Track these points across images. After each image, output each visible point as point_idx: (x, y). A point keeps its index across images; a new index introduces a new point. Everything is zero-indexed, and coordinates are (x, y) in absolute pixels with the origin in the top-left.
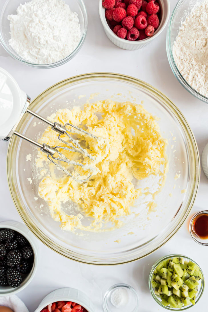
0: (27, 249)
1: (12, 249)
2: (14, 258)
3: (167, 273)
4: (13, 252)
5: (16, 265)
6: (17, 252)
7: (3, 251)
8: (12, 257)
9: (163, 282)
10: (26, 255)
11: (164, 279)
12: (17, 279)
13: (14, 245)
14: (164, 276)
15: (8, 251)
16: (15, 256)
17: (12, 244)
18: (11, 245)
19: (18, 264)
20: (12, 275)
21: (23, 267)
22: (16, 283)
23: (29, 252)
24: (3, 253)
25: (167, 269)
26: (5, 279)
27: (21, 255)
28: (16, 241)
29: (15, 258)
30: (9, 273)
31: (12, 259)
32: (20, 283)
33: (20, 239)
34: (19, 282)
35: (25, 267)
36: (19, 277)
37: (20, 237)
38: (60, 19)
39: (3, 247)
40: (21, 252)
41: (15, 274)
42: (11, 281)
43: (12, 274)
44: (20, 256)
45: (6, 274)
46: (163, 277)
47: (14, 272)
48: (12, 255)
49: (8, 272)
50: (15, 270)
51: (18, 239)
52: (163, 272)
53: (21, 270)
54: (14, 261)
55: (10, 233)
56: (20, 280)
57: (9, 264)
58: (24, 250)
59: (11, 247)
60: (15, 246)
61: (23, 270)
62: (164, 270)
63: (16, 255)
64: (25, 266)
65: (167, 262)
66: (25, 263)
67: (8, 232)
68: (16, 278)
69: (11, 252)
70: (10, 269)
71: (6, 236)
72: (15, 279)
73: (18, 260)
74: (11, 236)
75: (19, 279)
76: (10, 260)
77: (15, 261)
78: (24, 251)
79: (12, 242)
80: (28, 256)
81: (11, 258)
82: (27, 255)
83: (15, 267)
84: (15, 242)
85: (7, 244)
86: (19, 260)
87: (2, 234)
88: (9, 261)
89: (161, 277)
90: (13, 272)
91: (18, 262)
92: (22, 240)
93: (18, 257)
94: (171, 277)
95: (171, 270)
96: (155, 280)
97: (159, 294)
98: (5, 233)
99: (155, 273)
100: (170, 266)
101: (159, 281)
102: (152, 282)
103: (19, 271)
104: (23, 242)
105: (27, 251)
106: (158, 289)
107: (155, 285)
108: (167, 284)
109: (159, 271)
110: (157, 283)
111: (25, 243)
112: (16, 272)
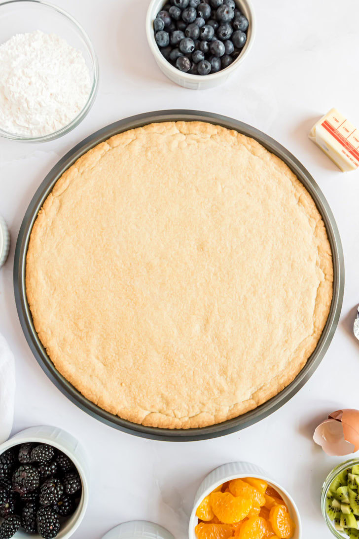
0: (72, 479)
1: (49, 477)
2: (51, 492)
3: (348, 494)
4: (50, 483)
6: (57, 482)
7: (36, 480)
8: (49, 491)
9: (346, 509)
10: (70, 489)
11: (345, 504)
12: (52, 526)
13: (52, 469)
14: (344, 499)
15: (43, 480)
16: (53, 489)
18: (48, 470)
20: (46, 519)
21: (62, 505)
22: (51, 533)
23: (75, 483)
24: (36, 484)
25: (346, 487)
26: (33, 523)
27: (62, 488)
28: (55, 464)
29: (53, 492)
30: (41, 516)
31: (49, 494)
32: (57, 533)
33: (61, 462)
34: (55, 530)
35: (65, 507)
36: (56, 522)
37: (62, 458)
39: (36, 474)
40: (62, 483)
41: (51, 518)
42: (44, 528)
43: (45, 518)
44: (60, 490)
45: (35, 516)
46: (343, 501)
48: (48, 488)
49: (39, 514)
50: (50, 510)
51: (59, 461)
52: (342, 494)
53: (59, 511)
54: (51, 498)
55: (49, 453)
56: (58, 527)
57: (43, 501)
58: (67, 479)
59: (48, 473)
60: (53, 471)
61: (63, 511)
62: (343, 490)
63: (56, 488)
64: (67, 504)
65: (344, 474)
66: (66, 500)
67: (46, 451)
68: (52, 524)
69: (47, 483)
70: (43, 508)
71: (42, 457)
72: (50, 525)
73: (57, 497)
75: (55, 526)
76: (45, 496)
77: (53, 498)
78: (68, 481)
79: (50, 464)
80: (74, 490)
81: (47, 493)
82: (72, 489)
83: (52, 505)
85: (41, 468)
86: (59, 496)
87: (37, 454)
88: (43, 497)
89: (340, 501)
90: (47, 514)
91: (57, 499)
92: (64, 463)
93: (57, 492)
94: (356, 498)
95: (353, 487)
96: (331, 508)
97: (343, 529)
98: (42, 453)
99: (330, 497)
100: (350, 482)
101: (338, 508)
102: (328, 512)
103: (56, 513)
104: (67, 465)
105: (73, 483)
106: (340, 522)
107: (334, 515)
108: (352, 511)
109: (335, 492)
110: (336, 512)
111: (68, 468)
112: (53, 514)
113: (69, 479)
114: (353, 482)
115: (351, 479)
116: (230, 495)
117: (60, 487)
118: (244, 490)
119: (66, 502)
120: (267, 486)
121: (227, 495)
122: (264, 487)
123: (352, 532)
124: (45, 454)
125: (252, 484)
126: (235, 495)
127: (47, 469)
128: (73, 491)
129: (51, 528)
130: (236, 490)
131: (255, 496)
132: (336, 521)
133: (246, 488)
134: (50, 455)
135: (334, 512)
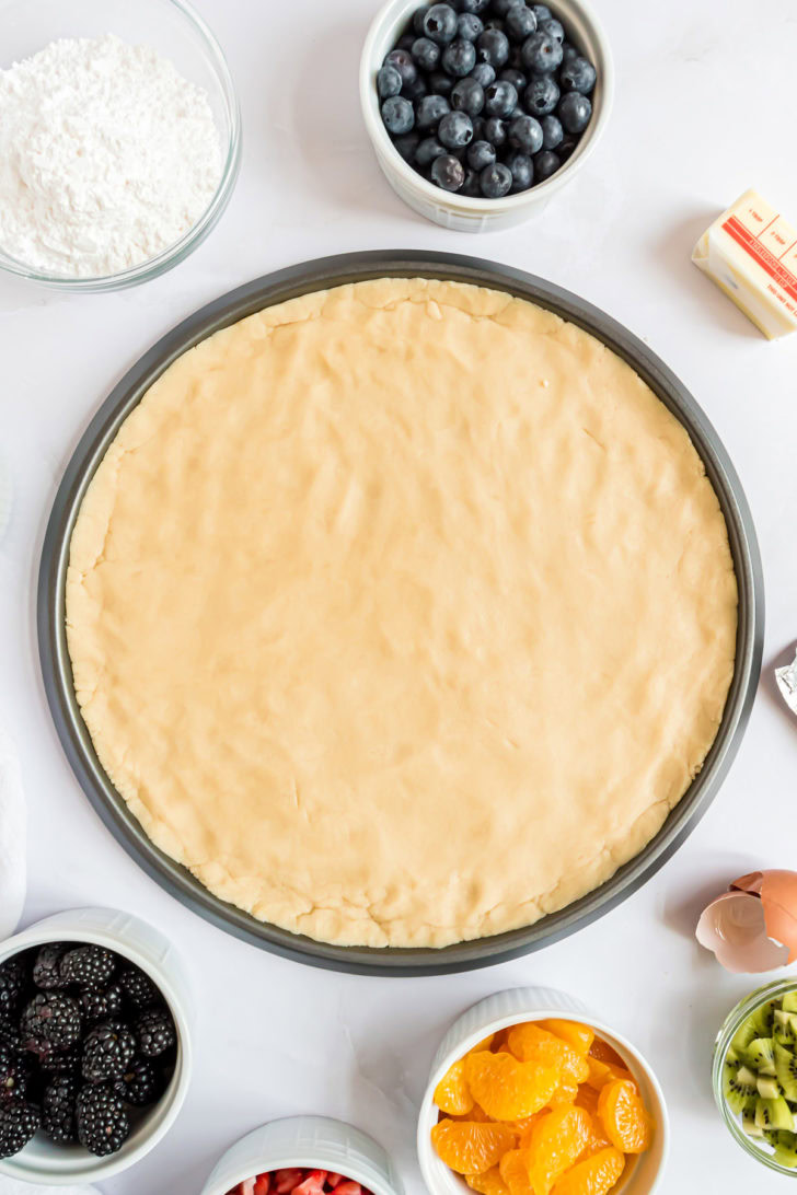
0: (156, 1024)
1: (103, 1019)
2: (107, 1052)
3: (774, 1055)
4: (106, 1031)
5: (112, 1078)
6: (121, 1029)
7: (73, 1025)
8: (102, 1050)
9: (768, 1089)
10: (150, 1045)
11: (767, 1077)
12: (111, 1126)
13: (110, 1002)
14: (765, 1066)
15: (90, 1025)
16: (111, 1045)
18: (101, 1003)
19: (120, 1074)
20: (97, 1111)
21: (135, 1081)
22: (107, 1141)
23: (162, 1032)
24: (73, 1032)
25: (769, 1040)
26: (69, 1120)
27: (132, 1043)
28: (118, 990)
29: (112, 1051)
30: (86, 1105)
31: (102, 1055)
32: (122, 1141)
33: (132, 985)
34: (118, 1136)
35: (141, 1084)
36: (120, 1117)
37: (132, 976)
39: (73, 1011)
40: (133, 1031)
41: (108, 1109)
42: (92, 1131)
43: (95, 1108)
44: (129, 1046)
45: (73, 1105)
46: (761, 1071)
48: (101, 1042)
49: (82, 1101)
50: (107, 1092)
51: (126, 983)
52: (761, 1055)
53: (127, 1095)
54: (107, 1064)
55: (102, 963)
56: (123, 1129)
57: (90, 1073)
58: (144, 1025)
59: (101, 1009)
60: (113, 1006)
61: (136, 1095)
62: (762, 1046)
63: (118, 1043)
64: (144, 1078)
65: (764, 1011)
66: (143, 1069)
67: (93, 959)
68: (111, 1123)
69: (99, 1031)
70: (89, 1088)
71: (86, 972)
72: (106, 1125)
73: (122, 1062)
74: (104, 972)
75: (118, 1128)
76: (94, 1059)
77: (112, 1065)
78: (147, 1027)
79: (104, 990)
80: (159, 1047)
81: (99, 1054)
82: (156, 1045)
83: (110, 1082)
84: (115, 992)
85: (85, 998)
86: (127, 1061)
87: (72, 965)
89: (755, 1072)
90: (100, 1101)
91: (120, 1067)
92: (138, 987)
93: (122, 1051)
94: (792, 1064)
95: (784, 1040)
96: (736, 1087)
97: (760, 1133)
98: (85, 963)
99: (733, 1062)
100: (779, 1028)
101: (750, 1087)
102: (729, 1095)
103: (120, 1098)
104: (144, 994)
105: (157, 1031)
106: (754, 1117)
107: (741, 1101)
108: (782, 1092)
109: (743, 1051)
110: (746, 1096)
111: (147, 999)
112: (112, 1100)
113: (148, 1022)
114: (784, 1029)
115: (781, 1023)
116: (510, 1057)
117: (128, 1041)
118: (541, 1047)
119: (143, 1074)
120: (593, 1039)
121: (504, 1058)
122: (586, 1039)
123: (781, 1137)
124: (93, 966)
125: (558, 1034)
126: (520, 1059)
127: (97, 1000)
128: (159, 1050)
129: (109, 1130)
130: (524, 1047)
131: (566, 1060)
132: (746, 1115)
133: (546, 1043)
134: (104, 967)
135: (743, 1095)
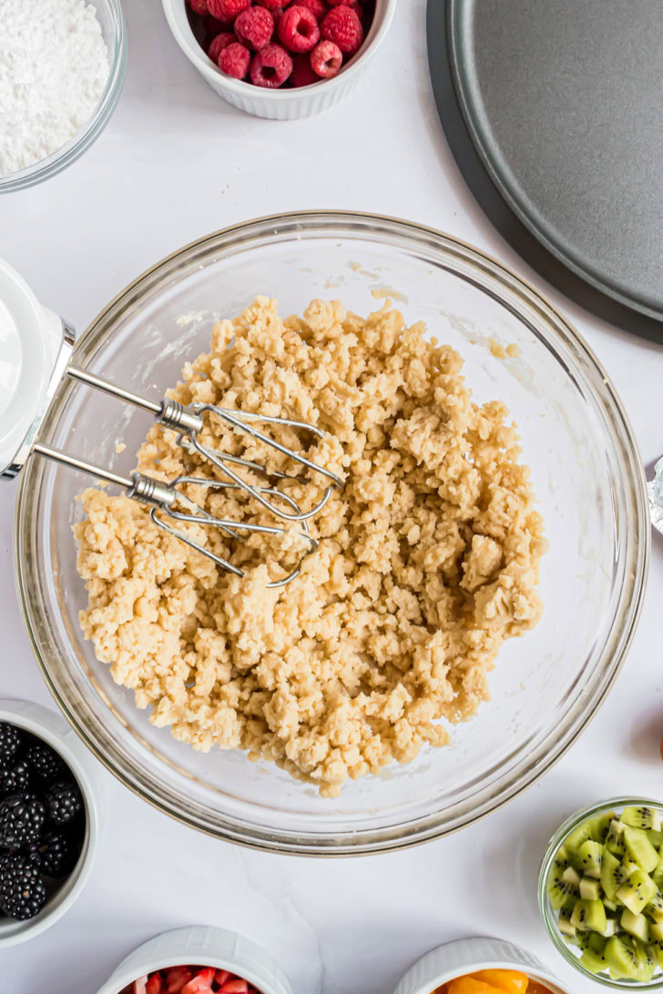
0: (62, 791)
1: (13, 790)
2: (18, 818)
3: (602, 860)
4: (15, 800)
5: (25, 845)
6: (30, 798)
8: (13, 817)
9: (589, 889)
10: (58, 810)
11: (591, 879)
12: (29, 890)
13: (18, 775)
14: (592, 867)
16: (21, 811)
17: (13, 774)
18: (9, 777)
19: (34, 842)
20: (13, 878)
21: (49, 851)
22: (26, 905)
23: (70, 798)
25: (601, 846)
27: (41, 810)
28: (25, 765)
29: (26, 819)
30: (3, 873)
31: (13, 821)
32: (41, 906)
33: (37, 759)
34: (36, 900)
35: (55, 853)
36: (37, 883)
37: (38, 751)
38: (35, 29)
40: (42, 800)
41: (24, 875)
42: (11, 897)
43: (12, 875)
44: (38, 812)
46: (587, 873)
47: (20, 866)
48: (11, 809)
50: (23, 861)
51: (33, 758)
52: (590, 856)
53: (43, 864)
54: (18, 830)
55: (6, 737)
56: (40, 893)
58: (51, 793)
59: (10, 782)
60: (22, 779)
61: (51, 863)
62: (594, 849)
63: (27, 810)
64: (57, 847)
66: (56, 839)
68: (28, 887)
69: (9, 800)
70: (6, 857)
72: (24, 890)
73: (33, 828)
74: (10, 745)
75: (36, 892)
76: (6, 826)
77: (24, 830)
78: (54, 795)
79: (12, 765)
80: (68, 812)
81: (10, 820)
82: (64, 811)
83: (24, 851)
84: (23, 766)
86: (37, 826)
88: (2, 830)
89: (581, 873)
90: (16, 868)
91: (32, 832)
92: (44, 761)
93: (32, 816)
94: (617, 870)
95: (615, 848)
96: (560, 884)
97: (572, 931)
99: (562, 861)
100: (612, 837)
101: (573, 886)
102: (551, 890)
103: (35, 866)
104: (50, 767)
105: (63, 797)
106: (570, 916)
107: (561, 898)
108: (602, 895)
109: (575, 851)
110: (567, 893)
111: (54, 772)
112: (28, 868)
113: (54, 791)
114: (617, 839)
115: (615, 832)
117: (37, 809)
123: (593, 939)
128: (67, 815)
129: (26, 894)
132: (563, 913)
134: (8, 741)
135: (564, 893)
